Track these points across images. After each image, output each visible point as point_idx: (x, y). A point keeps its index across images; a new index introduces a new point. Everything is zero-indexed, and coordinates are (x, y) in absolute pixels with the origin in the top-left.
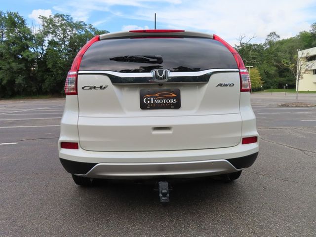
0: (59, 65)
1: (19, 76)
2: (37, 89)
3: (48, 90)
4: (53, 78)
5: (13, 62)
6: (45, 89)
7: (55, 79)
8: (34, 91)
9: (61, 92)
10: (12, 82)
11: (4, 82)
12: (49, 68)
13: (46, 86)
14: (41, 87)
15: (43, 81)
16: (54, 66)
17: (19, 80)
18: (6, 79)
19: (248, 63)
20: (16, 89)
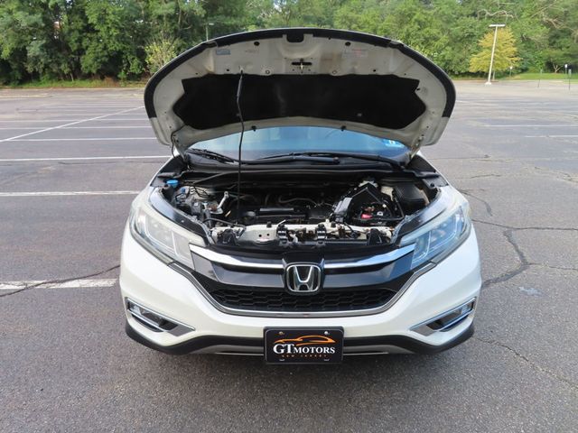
0: (112, 17)
1: (32, 40)
2: (71, 68)
3: (94, 71)
4: (101, 46)
5: (19, 9)
6: (86, 68)
7: (105, 48)
8: (66, 72)
9: (119, 76)
10: (20, 54)
11: (6, 53)
12: (92, 24)
13: (88, 61)
14: (78, 65)
15: (81, 51)
16: (101, 19)
17: (34, 49)
18: (8, 46)
19: (489, 17)
20: (30, 69)
